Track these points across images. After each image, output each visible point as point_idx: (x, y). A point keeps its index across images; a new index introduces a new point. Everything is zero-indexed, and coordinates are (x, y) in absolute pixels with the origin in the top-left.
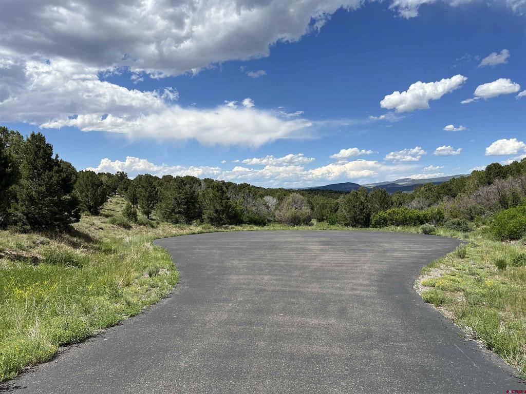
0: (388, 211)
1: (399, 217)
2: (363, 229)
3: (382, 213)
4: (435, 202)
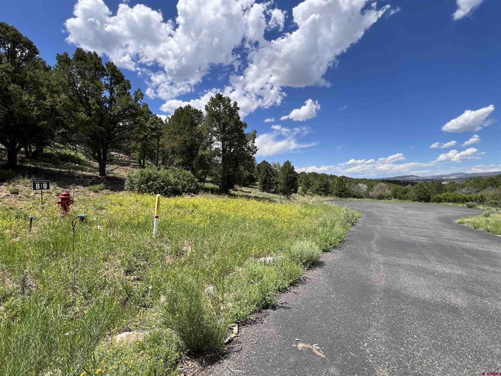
0: (443, 194)
1: (451, 198)
2: (426, 203)
3: (439, 195)
4: (482, 190)
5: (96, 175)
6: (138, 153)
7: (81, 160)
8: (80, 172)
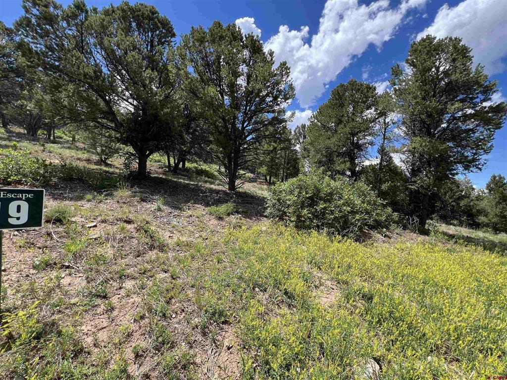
5: (224, 189)
6: (266, 168)
7: (214, 175)
8: (208, 185)
